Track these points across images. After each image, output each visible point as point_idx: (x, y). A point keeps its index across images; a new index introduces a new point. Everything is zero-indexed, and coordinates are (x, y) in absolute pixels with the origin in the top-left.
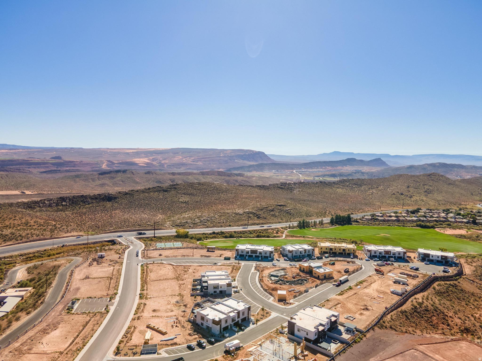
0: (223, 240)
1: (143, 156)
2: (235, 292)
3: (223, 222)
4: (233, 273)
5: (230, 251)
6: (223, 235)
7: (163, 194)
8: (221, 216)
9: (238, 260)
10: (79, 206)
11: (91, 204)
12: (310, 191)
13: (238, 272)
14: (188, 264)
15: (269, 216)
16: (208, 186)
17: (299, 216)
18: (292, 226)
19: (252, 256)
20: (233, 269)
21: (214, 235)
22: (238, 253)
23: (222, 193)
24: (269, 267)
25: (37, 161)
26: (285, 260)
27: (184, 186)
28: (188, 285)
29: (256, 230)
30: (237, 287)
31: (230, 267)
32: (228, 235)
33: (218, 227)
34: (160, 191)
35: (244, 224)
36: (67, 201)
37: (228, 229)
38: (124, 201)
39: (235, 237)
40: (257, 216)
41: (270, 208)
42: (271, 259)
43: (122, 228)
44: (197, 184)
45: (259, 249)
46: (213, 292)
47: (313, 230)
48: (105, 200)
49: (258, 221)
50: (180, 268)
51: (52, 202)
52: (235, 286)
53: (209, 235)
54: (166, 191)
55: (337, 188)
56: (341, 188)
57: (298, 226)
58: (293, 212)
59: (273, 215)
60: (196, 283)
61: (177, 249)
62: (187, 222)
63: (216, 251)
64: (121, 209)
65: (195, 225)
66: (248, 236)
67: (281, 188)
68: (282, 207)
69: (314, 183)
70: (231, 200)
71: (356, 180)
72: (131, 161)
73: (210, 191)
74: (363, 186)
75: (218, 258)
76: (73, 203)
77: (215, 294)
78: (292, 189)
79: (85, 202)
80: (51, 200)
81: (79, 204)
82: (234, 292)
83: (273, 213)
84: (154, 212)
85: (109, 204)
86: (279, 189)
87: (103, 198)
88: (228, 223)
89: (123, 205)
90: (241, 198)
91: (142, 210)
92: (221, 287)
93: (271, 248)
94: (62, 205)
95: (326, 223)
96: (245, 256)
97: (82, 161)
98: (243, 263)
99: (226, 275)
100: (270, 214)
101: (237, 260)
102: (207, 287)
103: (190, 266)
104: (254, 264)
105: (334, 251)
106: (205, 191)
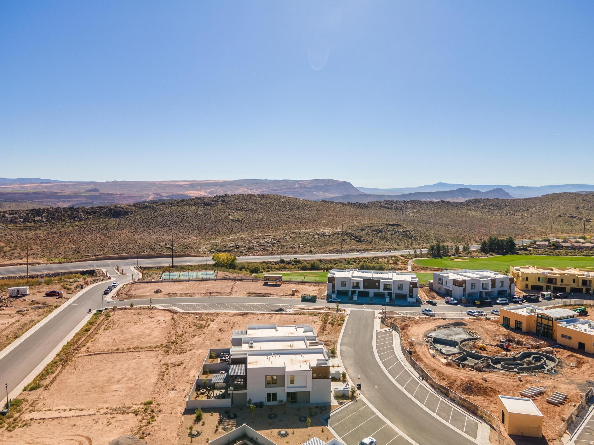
0: (298, 273)
1: (200, 188)
2: (342, 396)
3: (299, 247)
4: (326, 333)
5: (315, 286)
6: (299, 265)
7: (203, 209)
8: (294, 238)
9: (336, 302)
10: (64, 223)
11: (84, 220)
12: (430, 212)
13: (339, 331)
14: (214, 311)
15: (377, 240)
16: (276, 199)
17: (426, 241)
18: (419, 254)
19: (368, 293)
20: (325, 322)
21: (282, 265)
22: (333, 287)
23: (297, 209)
24: (417, 317)
25: (67, 194)
26: (447, 303)
27: (238, 199)
28: (192, 367)
29: (358, 259)
30: (344, 376)
31: (316, 318)
32: (309, 266)
33: (291, 254)
34: (199, 205)
35: (336, 250)
36: (44, 215)
37: (307, 257)
38: (140, 217)
39: (321, 269)
40: (357, 239)
41: (377, 228)
42: (414, 300)
43: (119, 254)
44: (258, 196)
45: (383, 279)
46: (263, 398)
47: (456, 260)
48: (108, 215)
49: (358, 247)
50: (189, 319)
51: (17, 216)
52: (338, 373)
53: (273, 265)
54: (208, 205)
55: (468, 210)
56: (473, 210)
57: (428, 254)
58: (415, 235)
59: (382, 238)
60: (219, 360)
61: (200, 282)
62: (236, 246)
63: (283, 285)
64: (132, 228)
65: (250, 251)
66: (345, 267)
67: (386, 207)
68: (395, 227)
69: (434, 202)
70: (311, 218)
71: (492, 200)
72: (184, 193)
73: (279, 206)
74: (505, 207)
75: (289, 298)
76: (53, 218)
77: (272, 403)
78: (402, 210)
79: (74, 218)
80: (16, 213)
81: (64, 220)
82: (337, 397)
83: (382, 235)
84: (184, 233)
85: (113, 222)
86: (384, 208)
87: (107, 212)
88: (307, 248)
89: (137, 223)
90: (326, 216)
91: (166, 230)
92: (292, 382)
93: (410, 276)
94: (35, 221)
95: (474, 251)
96: (350, 293)
97: (122, 194)
98: (348, 309)
99: (309, 338)
100: (377, 236)
101: (331, 302)
102: (244, 378)
103: (218, 314)
104: (377, 311)
105: (559, 284)
106: (271, 206)
